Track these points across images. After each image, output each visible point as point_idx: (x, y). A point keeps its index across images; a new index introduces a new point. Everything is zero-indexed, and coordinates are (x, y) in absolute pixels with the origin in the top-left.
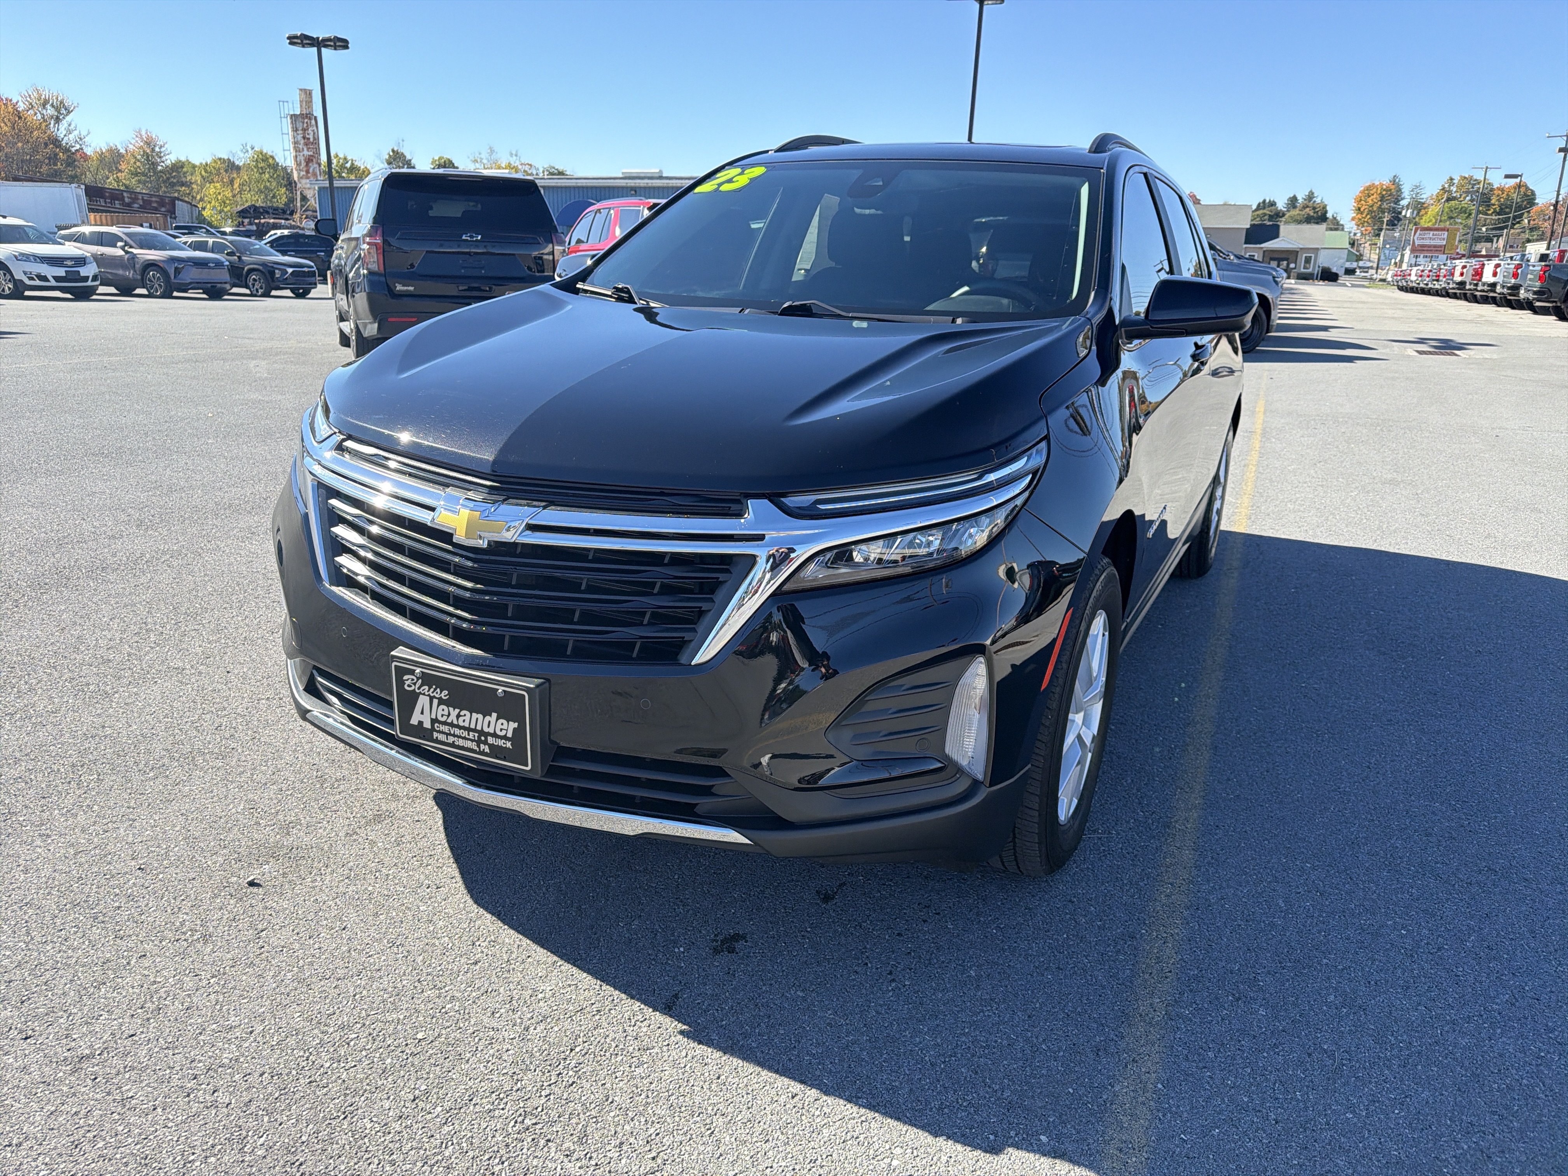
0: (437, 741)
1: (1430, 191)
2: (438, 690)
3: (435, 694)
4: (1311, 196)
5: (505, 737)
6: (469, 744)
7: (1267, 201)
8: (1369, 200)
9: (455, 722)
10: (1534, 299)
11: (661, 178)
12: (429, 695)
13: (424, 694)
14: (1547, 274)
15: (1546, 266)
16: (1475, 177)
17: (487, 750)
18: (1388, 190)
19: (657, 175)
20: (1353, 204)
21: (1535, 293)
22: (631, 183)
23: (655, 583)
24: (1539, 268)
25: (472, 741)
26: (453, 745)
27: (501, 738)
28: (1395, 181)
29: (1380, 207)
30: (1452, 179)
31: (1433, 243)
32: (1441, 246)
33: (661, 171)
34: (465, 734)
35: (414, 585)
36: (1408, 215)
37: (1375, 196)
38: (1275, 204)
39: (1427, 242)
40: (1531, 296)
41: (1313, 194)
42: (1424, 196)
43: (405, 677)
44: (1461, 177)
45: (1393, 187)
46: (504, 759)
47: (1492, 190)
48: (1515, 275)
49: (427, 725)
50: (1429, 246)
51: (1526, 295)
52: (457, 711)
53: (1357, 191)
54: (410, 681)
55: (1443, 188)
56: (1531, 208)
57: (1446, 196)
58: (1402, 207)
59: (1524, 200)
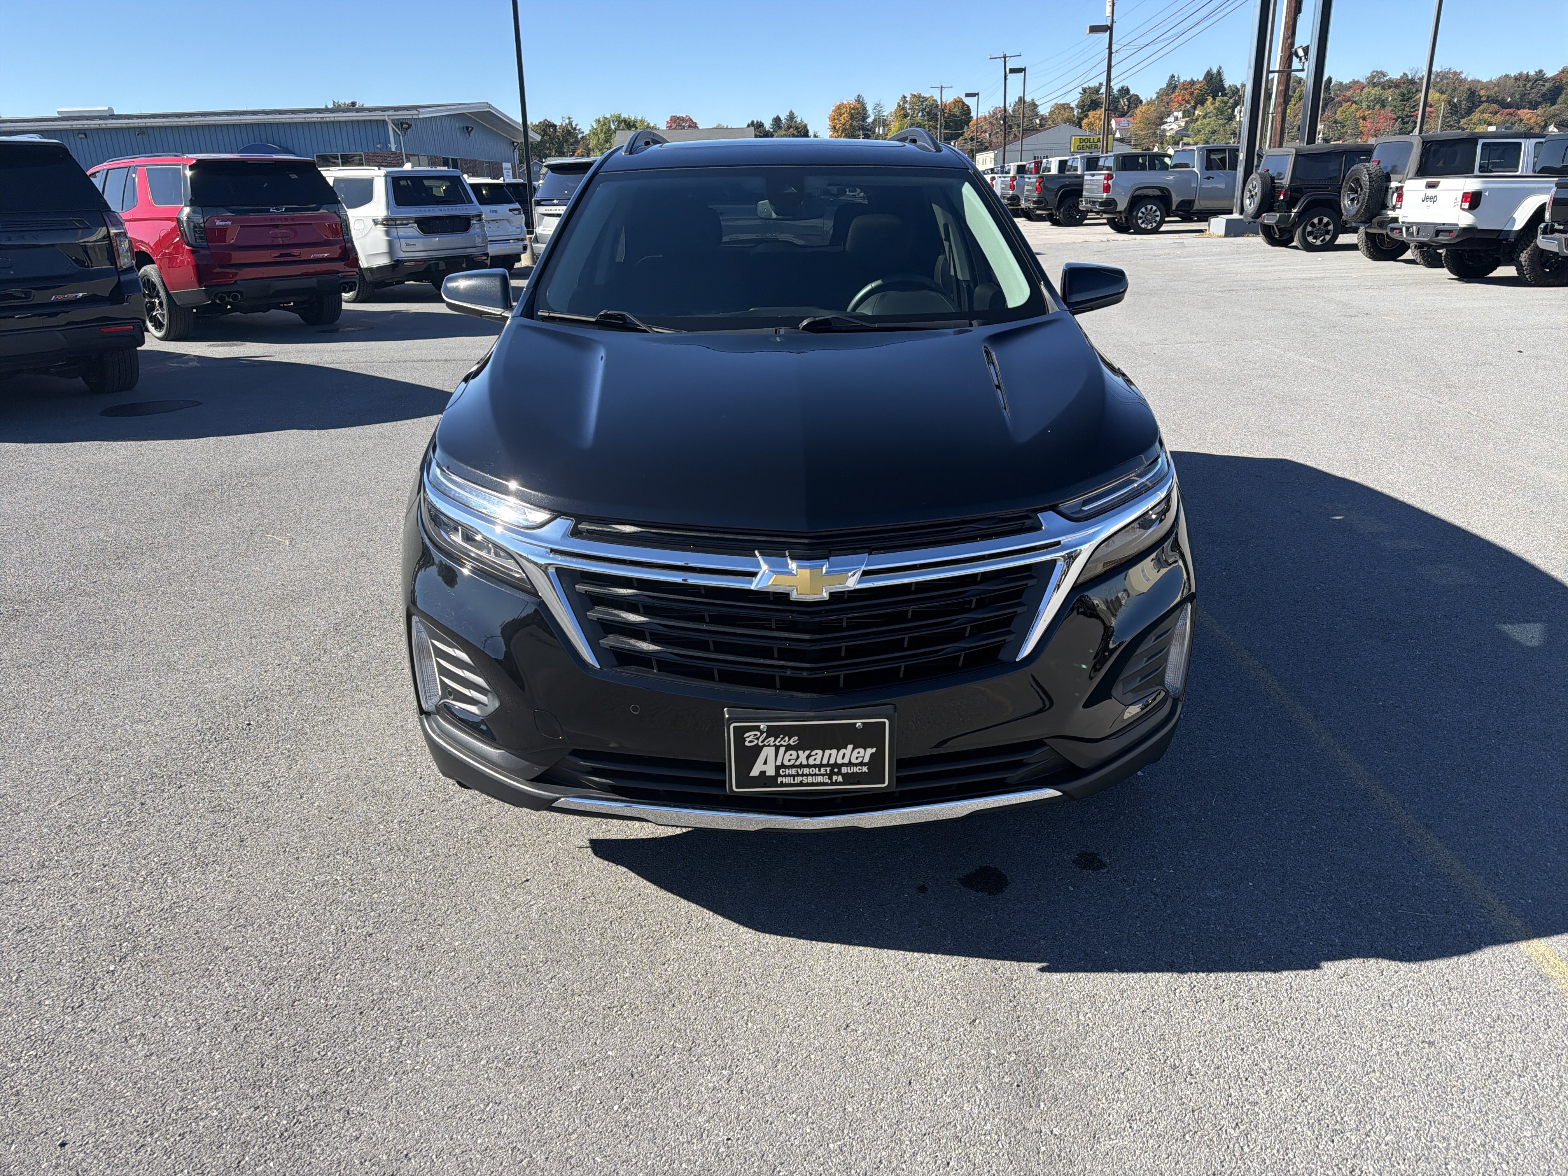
0: (782, 785)
1: (889, 108)
2: (787, 738)
3: (782, 743)
4: (791, 116)
5: (862, 764)
6: (820, 779)
7: (755, 122)
8: (842, 118)
9: (805, 763)
10: (1034, 208)
11: (113, 117)
12: (775, 745)
13: (769, 745)
14: (1042, 185)
15: (1039, 177)
16: (922, 95)
17: (840, 779)
18: (855, 108)
19: (106, 114)
20: (827, 123)
21: (1035, 203)
22: (77, 124)
23: (972, 601)
24: (1035, 180)
25: (823, 775)
26: (801, 784)
27: (856, 765)
28: (859, 99)
29: (851, 125)
30: (905, 97)
33: (110, 109)
34: (816, 771)
35: (720, 647)
36: (881, 133)
37: (845, 115)
38: (763, 125)
40: (1032, 206)
41: (793, 114)
42: (885, 114)
43: (747, 735)
44: (911, 94)
45: (859, 106)
46: (859, 783)
47: (937, 106)
48: (1012, 187)
49: (771, 772)
51: (1027, 204)
52: (807, 752)
53: (830, 110)
54: (752, 737)
55: (899, 106)
56: (970, 122)
57: (902, 113)
58: (869, 125)
59: (962, 115)
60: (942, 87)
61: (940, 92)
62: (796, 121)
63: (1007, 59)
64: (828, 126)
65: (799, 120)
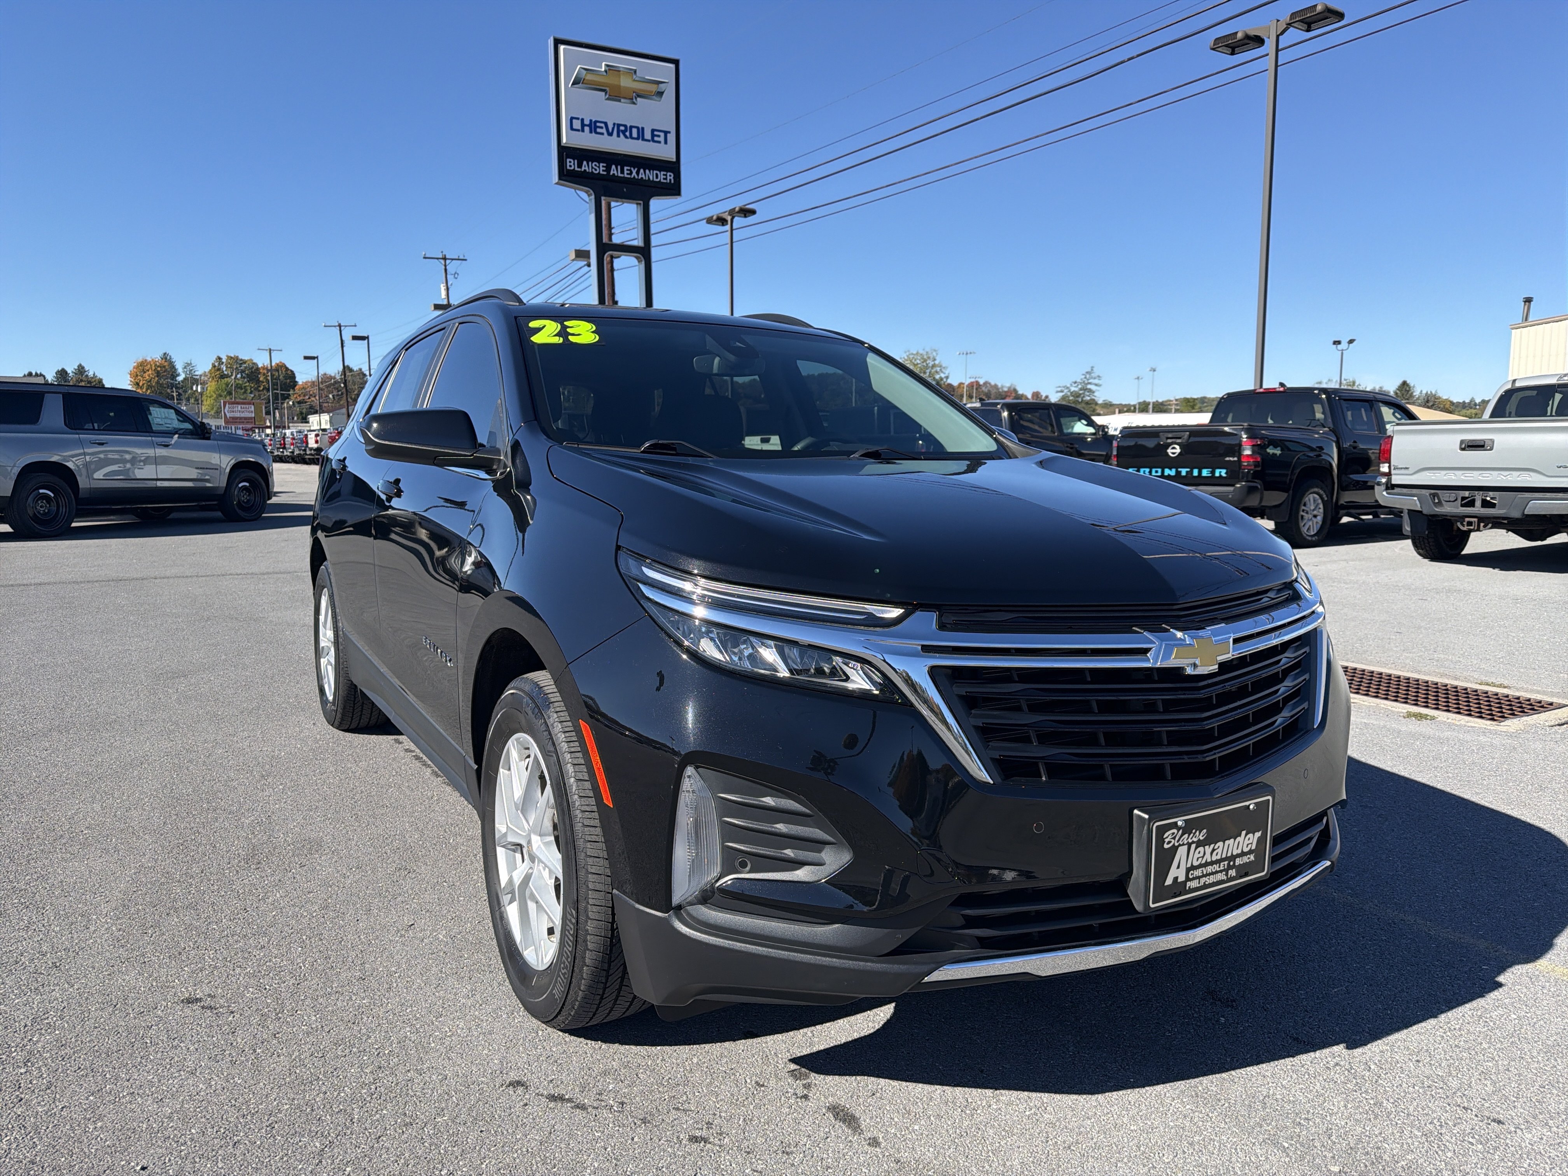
0: (1190, 890)
2: (1197, 833)
3: (1194, 839)
4: (81, 370)
5: (1251, 852)
6: (1219, 877)
7: (34, 372)
8: (146, 375)
9: (1209, 860)
12: (1188, 843)
13: (1183, 845)
17: (1234, 873)
18: (161, 366)
20: (128, 379)
25: (1222, 871)
26: (1204, 886)
27: (1247, 854)
28: (165, 356)
29: (158, 383)
30: (220, 358)
31: (243, 415)
32: (251, 418)
34: (1217, 867)
36: (199, 390)
37: (150, 372)
38: (43, 376)
39: (238, 415)
41: (83, 368)
42: (197, 373)
43: (1166, 835)
44: (227, 356)
45: (166, 364)
46: (1248, 874)
47: (258, 369)
49: (1183, 877)
50: (241, 418)
52: (1212, 847)
53: (131, 366)
54: (1170, 837)
55: (214, 366)
56: (296, 386)
57: (217, 372)
58: (179, 383)
59: (286, 379)
60: (270, 350)
61: (268, 354)
62: (87, 376)
63: (342, 328)
64: (129, 382)
65: (91, 374)
